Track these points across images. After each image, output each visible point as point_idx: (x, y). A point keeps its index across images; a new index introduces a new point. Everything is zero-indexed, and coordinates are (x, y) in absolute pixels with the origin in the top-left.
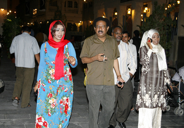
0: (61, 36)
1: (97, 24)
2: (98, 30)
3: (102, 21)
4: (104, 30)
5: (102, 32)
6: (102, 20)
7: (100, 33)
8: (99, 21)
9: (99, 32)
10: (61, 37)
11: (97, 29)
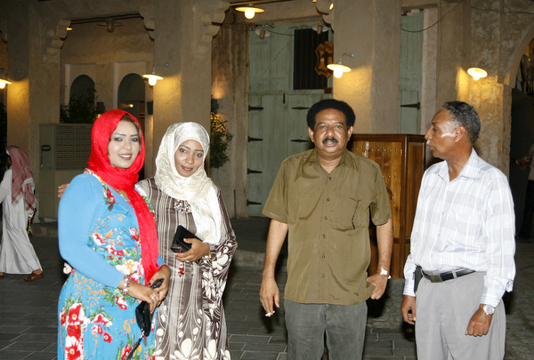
0: (131, 155)
1: (317, 121)
2: (322, 137)
3: (332, 111)
4: (339, 136)
5: (334, 140)
6: (335, 108)
7: (330, 143)
8: (325, 111)
9: (325, 141)
10: (130, 158)
11: (318, 132)
